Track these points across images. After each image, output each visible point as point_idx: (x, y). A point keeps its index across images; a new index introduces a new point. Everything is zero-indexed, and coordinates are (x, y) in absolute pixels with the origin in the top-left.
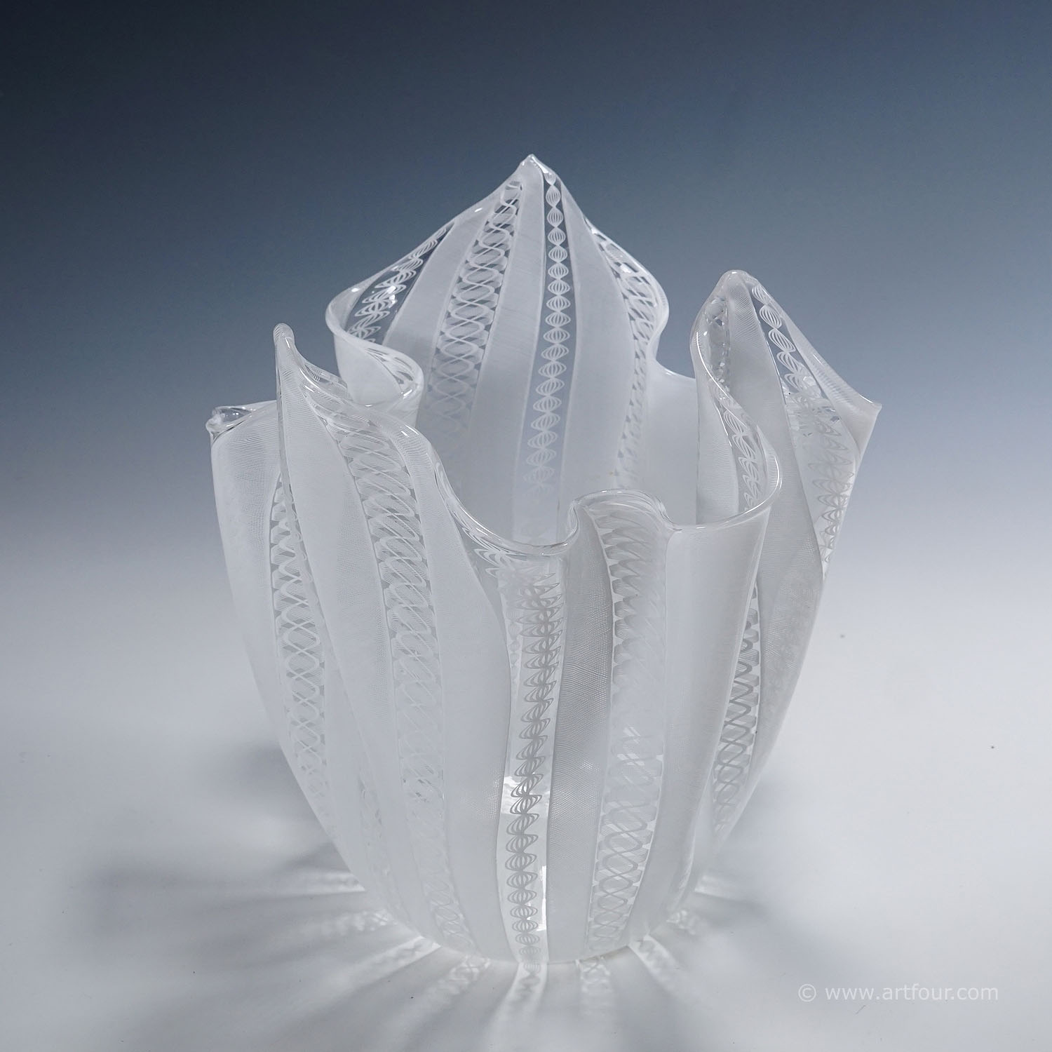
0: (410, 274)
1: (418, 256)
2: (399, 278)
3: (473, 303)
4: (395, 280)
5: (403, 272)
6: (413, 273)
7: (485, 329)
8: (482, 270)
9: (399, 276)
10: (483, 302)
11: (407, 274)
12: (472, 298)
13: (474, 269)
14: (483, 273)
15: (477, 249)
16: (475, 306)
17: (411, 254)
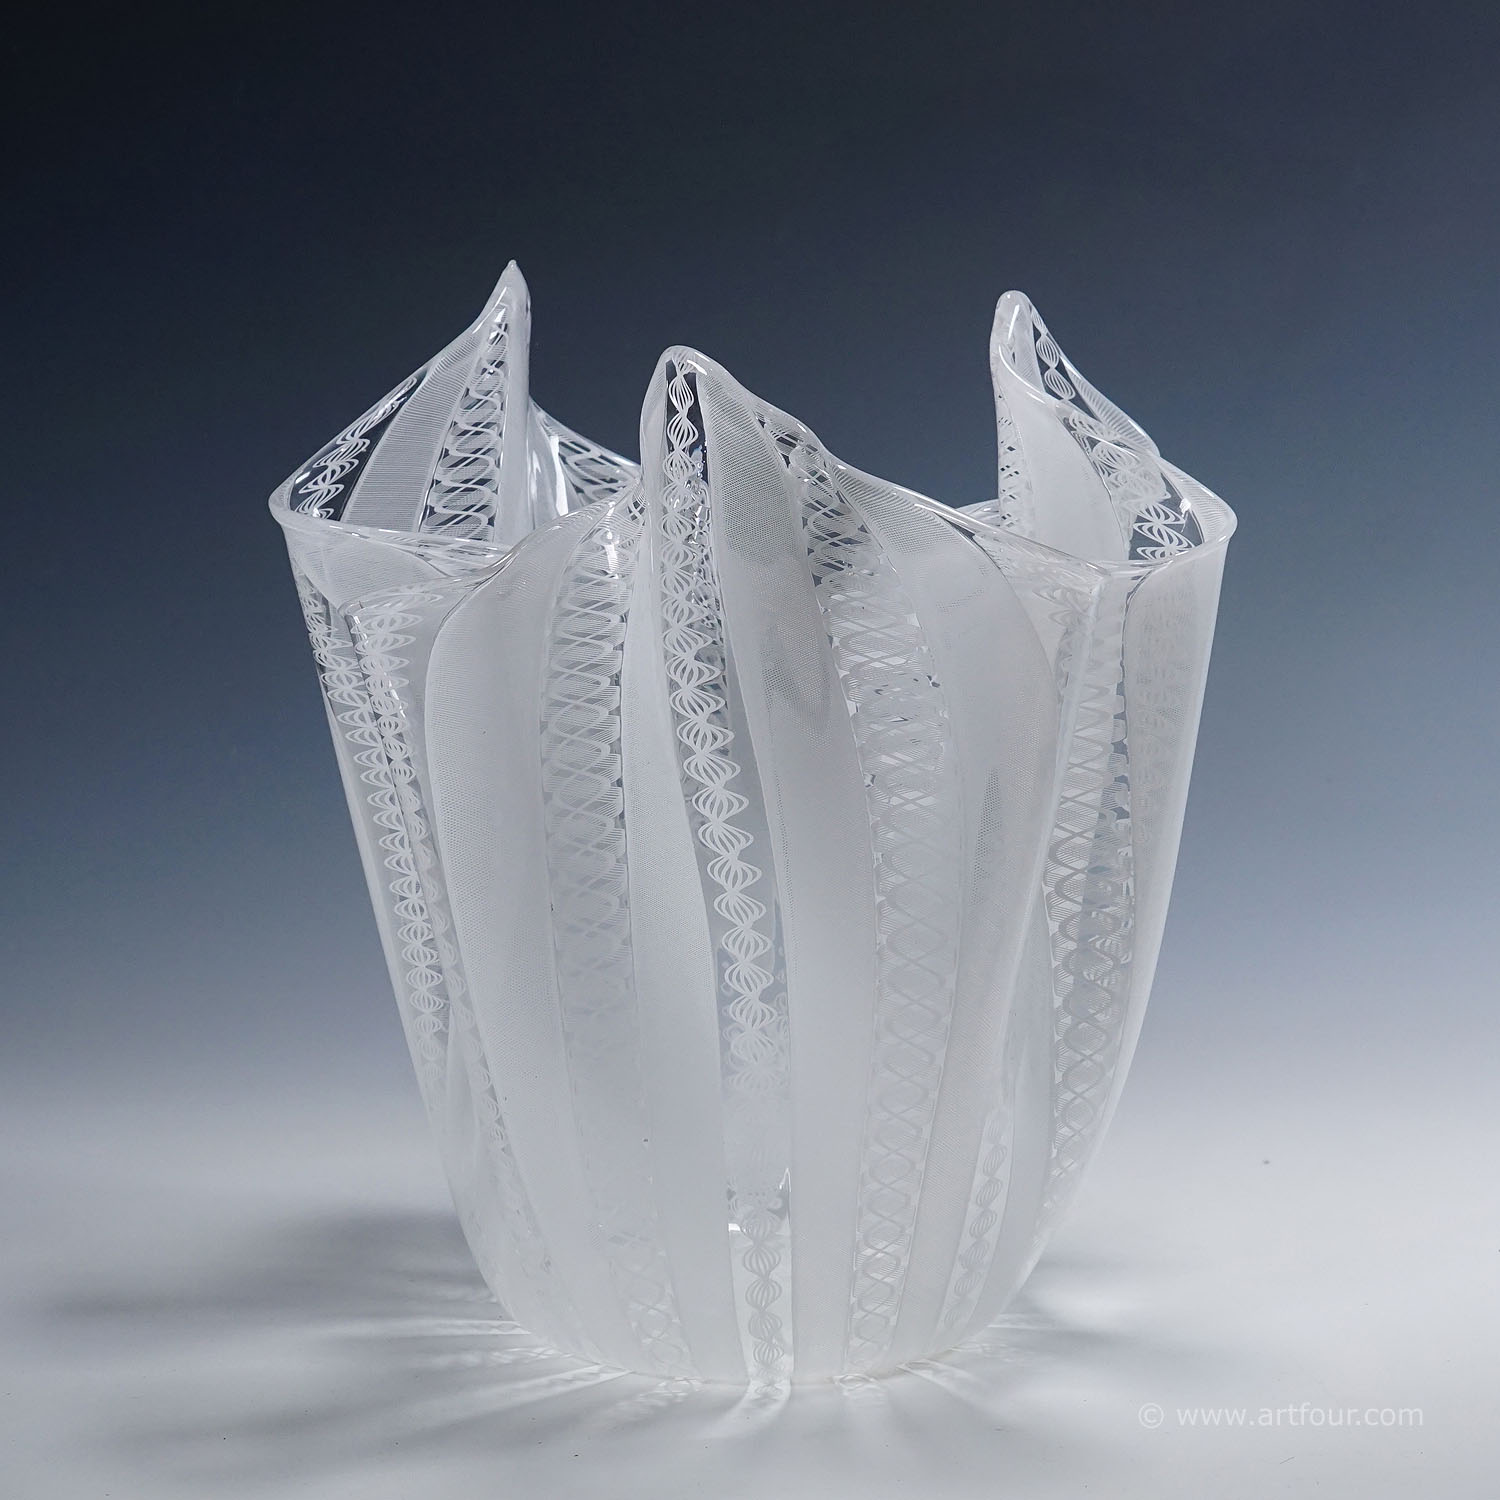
0: (348, 466)
1: (358, 434)
2: (329, 476)
3: (469, 485)
4: (324, 480)
5: (333, 465)
6: (352, 464)
7: (489, 524)
8: (477, 433)
9: (328, 472)
10: (482, 482)
11: (343, 468)
12: (467, 478)
13: (465, 432)
14: (479, 437)
15: (468, 403)
16: (473, 490)
17: (342, 435)
